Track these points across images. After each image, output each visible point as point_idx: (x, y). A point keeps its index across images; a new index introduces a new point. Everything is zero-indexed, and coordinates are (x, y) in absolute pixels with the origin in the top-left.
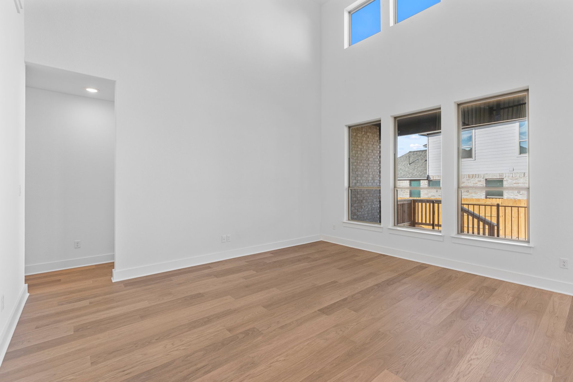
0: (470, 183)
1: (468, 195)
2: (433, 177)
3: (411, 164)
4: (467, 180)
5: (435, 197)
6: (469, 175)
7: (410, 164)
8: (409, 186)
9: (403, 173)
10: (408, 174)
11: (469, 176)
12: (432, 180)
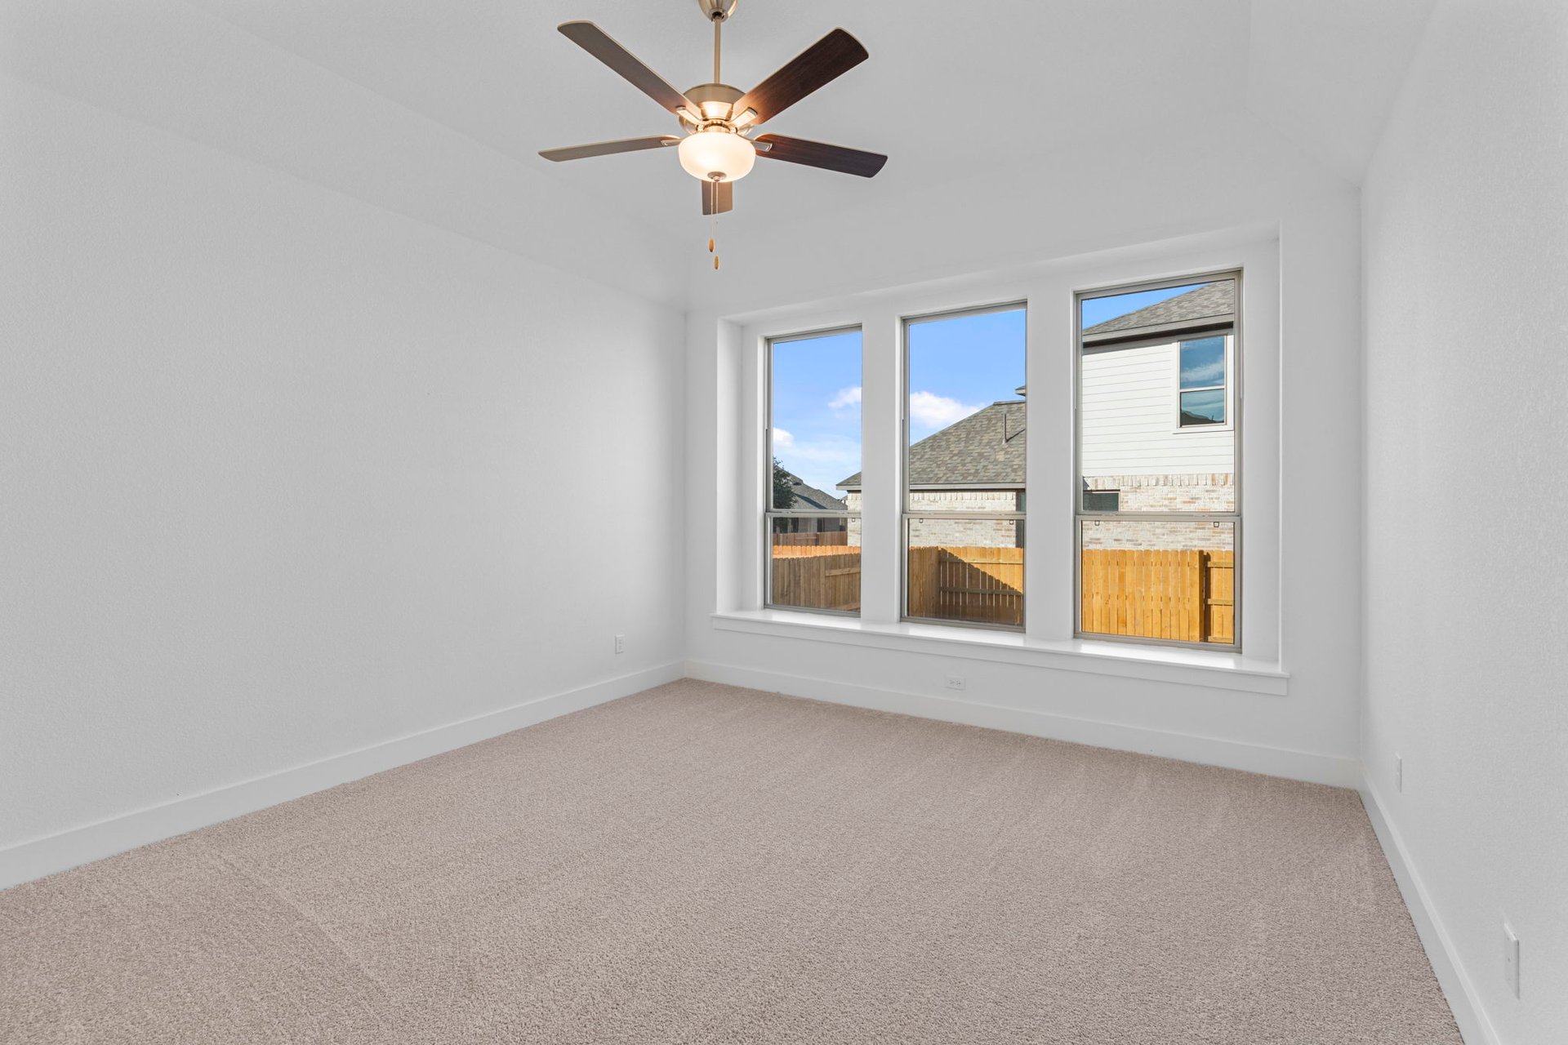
0: (1216, 501)
1: (1209, 540)
2: (1096, 481)
3: (1013, 442)
4: (1207, 491)
5: (1100, 543)
6: (1213, 475)
7: (1007, 441)
8: (1014, 508)
9: (990, 467)
10: (1009, 470)
11: (1213, 480)
12: (1091, 491)
